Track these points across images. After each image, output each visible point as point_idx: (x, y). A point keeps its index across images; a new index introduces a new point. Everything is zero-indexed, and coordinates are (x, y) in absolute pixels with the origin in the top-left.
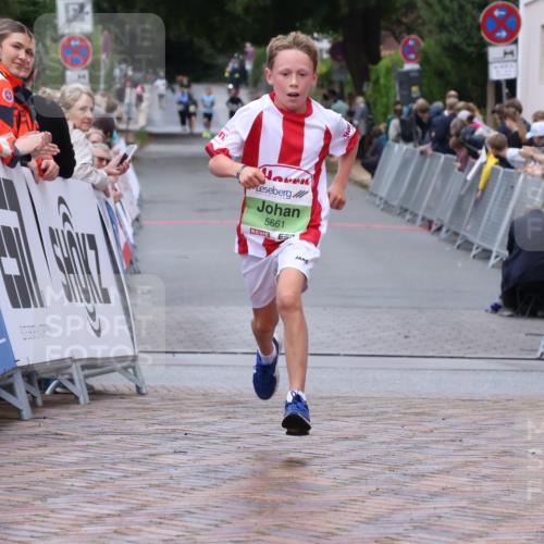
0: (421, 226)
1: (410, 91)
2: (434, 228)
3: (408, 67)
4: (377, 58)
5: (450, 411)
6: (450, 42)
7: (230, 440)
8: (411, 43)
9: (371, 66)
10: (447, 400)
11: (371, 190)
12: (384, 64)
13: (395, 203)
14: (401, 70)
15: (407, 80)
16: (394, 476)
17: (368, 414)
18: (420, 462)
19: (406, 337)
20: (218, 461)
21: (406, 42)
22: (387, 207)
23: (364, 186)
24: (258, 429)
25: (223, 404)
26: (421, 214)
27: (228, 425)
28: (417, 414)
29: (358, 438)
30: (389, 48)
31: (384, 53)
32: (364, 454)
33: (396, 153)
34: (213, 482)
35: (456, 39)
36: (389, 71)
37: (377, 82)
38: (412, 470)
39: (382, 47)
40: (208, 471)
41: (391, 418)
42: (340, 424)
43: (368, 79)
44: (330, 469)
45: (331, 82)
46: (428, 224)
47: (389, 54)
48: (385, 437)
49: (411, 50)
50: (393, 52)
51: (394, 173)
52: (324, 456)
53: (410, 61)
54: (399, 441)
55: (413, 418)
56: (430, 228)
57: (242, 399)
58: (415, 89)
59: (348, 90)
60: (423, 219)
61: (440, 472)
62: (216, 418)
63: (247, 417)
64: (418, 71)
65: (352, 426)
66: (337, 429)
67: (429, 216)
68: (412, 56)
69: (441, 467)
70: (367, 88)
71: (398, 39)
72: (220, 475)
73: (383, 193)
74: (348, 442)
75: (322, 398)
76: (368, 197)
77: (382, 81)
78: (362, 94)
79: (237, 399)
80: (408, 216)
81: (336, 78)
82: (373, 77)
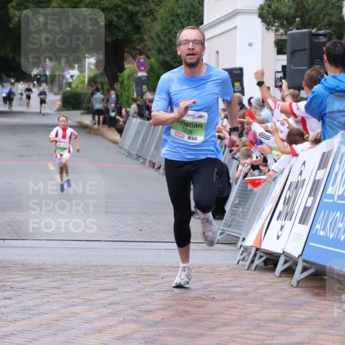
0: (149, 166)
1: (142, 88)
2: (156, 167)
3: (140, 74)
4: (122, 69)
5: (166, 274)
6: (164, 60)
7: (38, 291)
8: (142, 60)
9: (119, 74)
10: (164, 267)
11: (120, 145)
12: (126, 72)
13: (134, 153)
14: (136, 76)
15: (140, 82)
16: (134, 312)
17: (119, 276)
18: (149, 303)
19: (141, 230)
20: (30, 303)
21: (139, 60)
22: (129, 155)
23: (115, 143)
24: (54, 284)
25: (34, 269)
26: (148, 159)
27: (37, 282)
28: (147, 275)
29: (113, 289)
30: (130, 63)
31: (127, 66)
32: (117, 299)
33: (134, 124)
34: (28, 316)
35: (168, 59)
36: (129, 77)
37: (122, 83)
38: (144, 308)
39: (125, 63)
40: (25, 309)
41: (132, 278)
42: (102, 281)
43: (117, 81)
44: (97, 308)
45: (96, 83)
46: (153, 165)
47: (129, 66)
48: (129, 289)
49: (142, 64)
50: (131, 66)
51: (133, 135)
52: (93, 300)
53: (141, 71)
54: (137, 291)
55: (145, 277)
56: (154, 167)
57: (44, 267)
58: (144, 87)
59: (106, 87)
60: (150, 162)
61: (160, 309)
62: (29, 278)
63: (48, 277)
64: (146, 77)
65: (109, 283)
66: (101, 284)
67: (153, 160)
68: (143, 68)
69: (161, 307)
70: (117, 86)
71: (134, 59)
72: (31, 312)
73: (126, 147)
74: (107, 292)
75: (91, 266)
76: (118, 149)
77: (125, 82)
78: (114, 89)
79: (42, 266)
80: (141, 160)
81: (99, 80)
82: (120, 80)
